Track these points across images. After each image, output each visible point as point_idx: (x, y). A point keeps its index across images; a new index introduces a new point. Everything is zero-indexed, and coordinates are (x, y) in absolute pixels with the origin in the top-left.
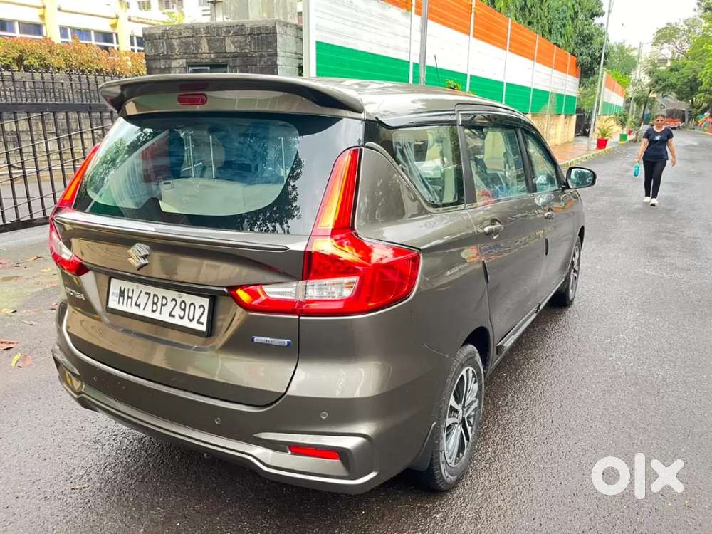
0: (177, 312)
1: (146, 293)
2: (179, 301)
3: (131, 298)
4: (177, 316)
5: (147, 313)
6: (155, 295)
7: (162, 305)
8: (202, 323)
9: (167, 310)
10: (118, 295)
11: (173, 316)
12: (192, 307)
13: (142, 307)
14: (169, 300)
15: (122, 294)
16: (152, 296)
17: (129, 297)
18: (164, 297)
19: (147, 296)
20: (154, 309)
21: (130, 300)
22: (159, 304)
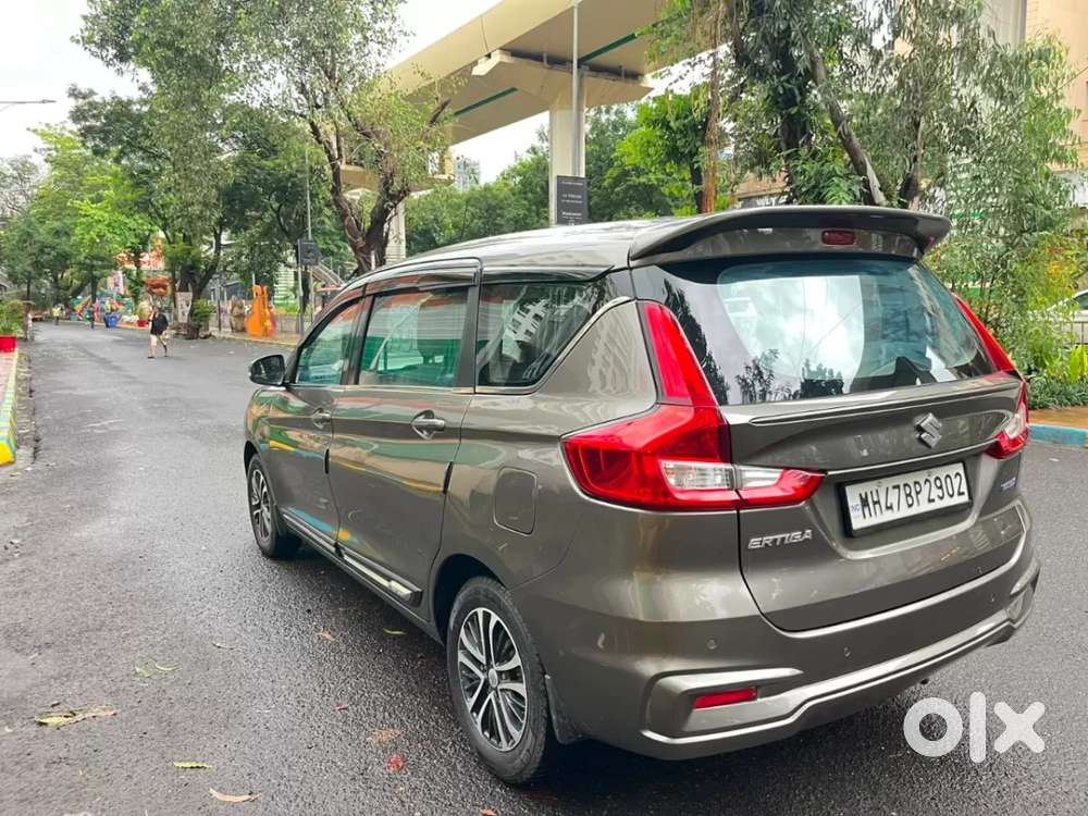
0: (936, 493)
1: (894, 487)
2: (932, 479)
3: (878, 502)
4: (937, 499)
5: (905, 512)
6: (905, 485)
7: (918, 493)
8: (963, 493)
9: (923, 496)
10: (860, 507)
11: (933, 501)
12: (948, 480)
13: (895, 507)
14: (922, 483)
15: (865, 503)
16: (902, 487)
17: (875, 503)
18: (916, 483)
19: (897, 490)
20: (910, 502)
21: (877, 506)
22: (913, 494)
